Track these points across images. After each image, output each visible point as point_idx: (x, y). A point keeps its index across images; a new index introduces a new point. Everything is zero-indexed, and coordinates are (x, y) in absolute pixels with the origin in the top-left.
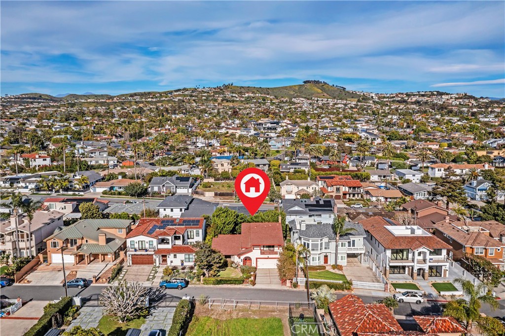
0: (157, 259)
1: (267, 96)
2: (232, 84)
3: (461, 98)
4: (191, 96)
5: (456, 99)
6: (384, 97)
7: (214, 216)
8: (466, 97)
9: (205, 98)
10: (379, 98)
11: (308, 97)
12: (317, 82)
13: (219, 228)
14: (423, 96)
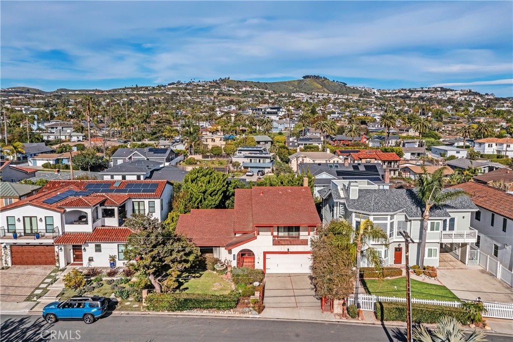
0: (61, 254)
1: (266, 91)
2: (229, 78)
3: (466, 94)
4: (186, 89)
5: (461, 95)
6: (386, 93)
7: (186, 181)
8: (470, 93)
9: (200, 91)
10: (381, 94)
11: (307, 92)
12: (317, 77)
13: (194, 199)
14: (426, 92)
